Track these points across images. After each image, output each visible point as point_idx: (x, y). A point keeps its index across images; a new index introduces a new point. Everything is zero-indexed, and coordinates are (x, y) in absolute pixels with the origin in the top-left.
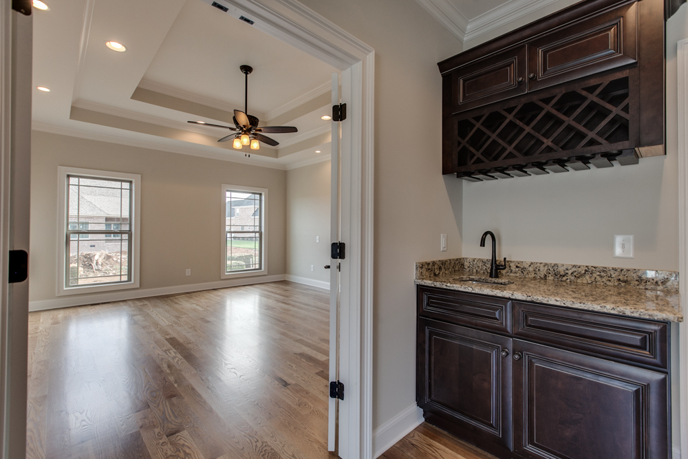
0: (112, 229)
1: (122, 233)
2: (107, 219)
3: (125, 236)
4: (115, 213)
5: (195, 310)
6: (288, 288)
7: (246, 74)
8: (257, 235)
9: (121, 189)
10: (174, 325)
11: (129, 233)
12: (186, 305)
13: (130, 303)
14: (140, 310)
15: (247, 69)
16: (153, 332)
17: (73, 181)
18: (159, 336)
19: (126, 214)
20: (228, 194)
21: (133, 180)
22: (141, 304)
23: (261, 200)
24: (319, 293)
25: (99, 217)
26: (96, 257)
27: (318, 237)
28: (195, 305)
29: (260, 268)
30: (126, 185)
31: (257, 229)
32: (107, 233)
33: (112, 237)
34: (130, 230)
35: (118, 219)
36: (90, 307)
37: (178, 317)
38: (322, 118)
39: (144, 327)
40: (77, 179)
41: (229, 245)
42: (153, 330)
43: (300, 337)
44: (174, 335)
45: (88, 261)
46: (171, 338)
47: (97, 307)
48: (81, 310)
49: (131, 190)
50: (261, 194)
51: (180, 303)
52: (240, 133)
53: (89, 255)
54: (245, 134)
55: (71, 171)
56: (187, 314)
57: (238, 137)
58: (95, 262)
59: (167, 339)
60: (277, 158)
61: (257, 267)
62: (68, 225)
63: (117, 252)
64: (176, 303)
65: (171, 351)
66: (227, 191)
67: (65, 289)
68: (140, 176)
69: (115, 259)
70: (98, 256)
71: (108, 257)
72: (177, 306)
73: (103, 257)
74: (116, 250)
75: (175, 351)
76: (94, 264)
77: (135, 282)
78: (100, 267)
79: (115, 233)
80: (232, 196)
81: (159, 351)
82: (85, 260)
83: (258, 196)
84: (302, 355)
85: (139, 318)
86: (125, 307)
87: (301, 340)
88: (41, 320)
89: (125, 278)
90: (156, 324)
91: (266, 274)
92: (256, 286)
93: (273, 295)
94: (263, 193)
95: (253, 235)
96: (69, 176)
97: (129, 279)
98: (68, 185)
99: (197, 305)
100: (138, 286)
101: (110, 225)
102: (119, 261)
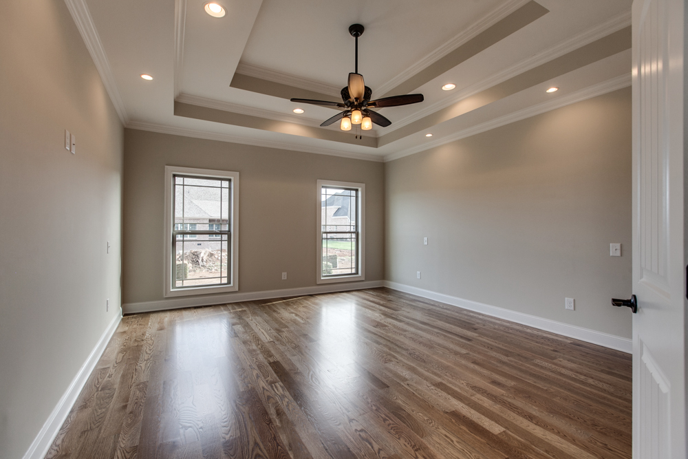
0: (215, 230)
1: (221, 233)
2: (210, 221)
3: (225, 237)
4: (216, 216)
5: (295, 322)
6: (390, 297)
7: (357, 36)
8: (354, 236)
9: (221, 188)
10: (276, 342)
11: (229, 233)
12: (286, 314)
13: (230, 307)
14: (240, 318)
15: (357, 30)
16: (254, 350)
17: (179, 180)
18: (261, 357)
19: (225, 216)
20: (323, 190)
21: (232, 178)
22: (240, 310)
23: (357, 197)
24: (434, 308)
25: (204, 219)
26: (202, 255)
27: (426, 239)
28: (294, 315)
29: (357, 273)
30: (226, 184)
31: (353, 229)
32: (210, 233)
33: (214, 237)
34: (229, 231)
35: (218, 220)
36: (193, 311)
37: (278, 331)
38: (443, 88)
39: (245, 342)
40: (182, 178)
41: (324, 245)
42: (254, 347)
43: (439, 380)
44: (278, 357)
45: (195, 259)
46: (274, 363)
47: (200, 311)
48: (185, 313)
49: (230, 188)
50: (357, 190)
51: (279, 311)
52: (348, 111)
53: (196, 252)
54: (356, 109)
55: (177, 170)
56: (288, 327)
57: (346, 116)
58: (201, 259)
59: (270, 363)
60: (377, 147)
61: (354, 271)
62: (174, 225)
63: (218, 250)
64: (274, 311)
65: (277, 384)
66: (323, 187)
67: (171, 290)
68: (238, 173)
69: (216, 257)
70: (203, 254)
71: (211, 255)
72: (275, 314)
73: (207, 254)
74: (217, 248)
75: (282, 385)
76: (200, 261)
77: (234, 285)
78: (205, 263)
79: (216, 234)
80: (327, 193)
81: (262, 383)
82: (194, 257)
83: (354, 192)
84: (455, 415)
85: (239, 328)
86: (225, 312)
87: (441, 383)
88: (150, 324)
89: (225, 281)
90: (257, 339)
91: (364, 279)
92: (354, 293)
93: (377, 306)
94: (360, 189)
95: (348, 236)
96: (174, 176)
97: (229, 282)
98: (174, 185)
99: (297, 315)
100: (237, 289)
101: (212, 225)
102: (220, 258)
